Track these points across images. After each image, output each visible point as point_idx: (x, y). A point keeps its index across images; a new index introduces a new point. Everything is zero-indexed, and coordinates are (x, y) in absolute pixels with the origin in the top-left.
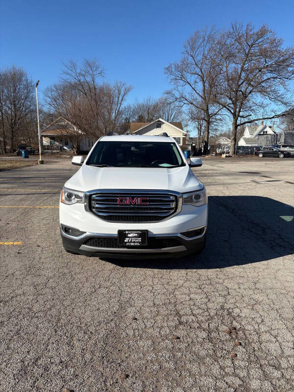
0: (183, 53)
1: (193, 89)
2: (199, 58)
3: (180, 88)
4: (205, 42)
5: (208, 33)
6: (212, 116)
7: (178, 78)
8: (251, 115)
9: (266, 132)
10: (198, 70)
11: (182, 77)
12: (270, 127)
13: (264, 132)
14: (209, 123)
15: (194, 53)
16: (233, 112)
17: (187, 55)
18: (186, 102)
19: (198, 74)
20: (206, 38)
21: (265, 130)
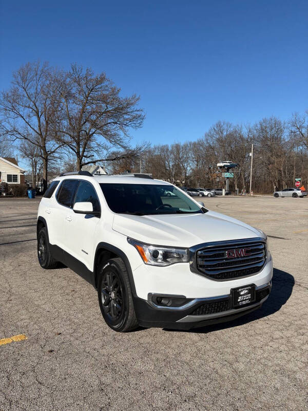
0: (13, 83)
1: (27, 122)
2: (32, 91)
3: (11, 120)
4: (38, 76)
5: (40, 68)
6: (50, 154)
7: (8, 109)
8: (93, 156)
9: (99, 172)
10: (32, 104)
11: (13, 108)
12: (102, 168)
13: (97, 172)
14: (47, 160)
15: (26, 85)
16: (76, 151)
17: (17, 86)
18: (18, 136)
19: (32, 108)
20: (39, 73)
21: (98, 170)
